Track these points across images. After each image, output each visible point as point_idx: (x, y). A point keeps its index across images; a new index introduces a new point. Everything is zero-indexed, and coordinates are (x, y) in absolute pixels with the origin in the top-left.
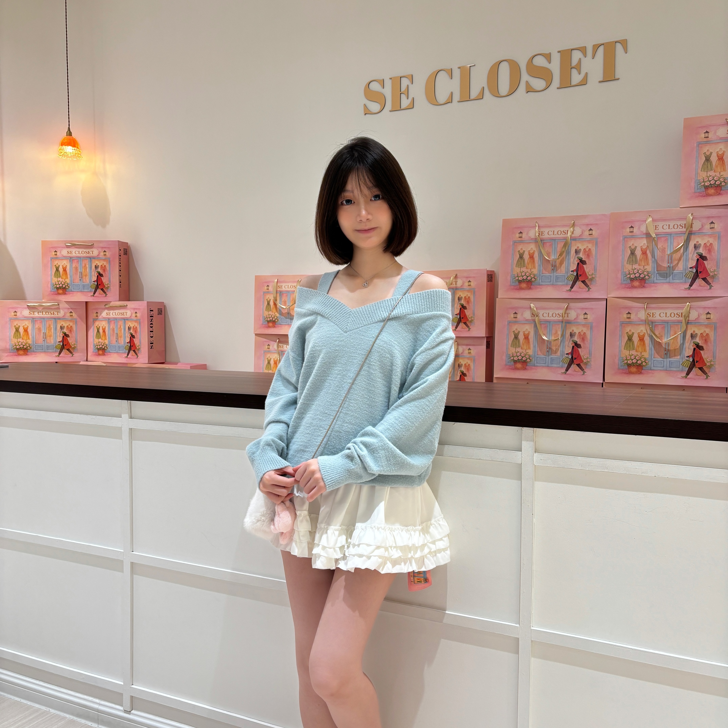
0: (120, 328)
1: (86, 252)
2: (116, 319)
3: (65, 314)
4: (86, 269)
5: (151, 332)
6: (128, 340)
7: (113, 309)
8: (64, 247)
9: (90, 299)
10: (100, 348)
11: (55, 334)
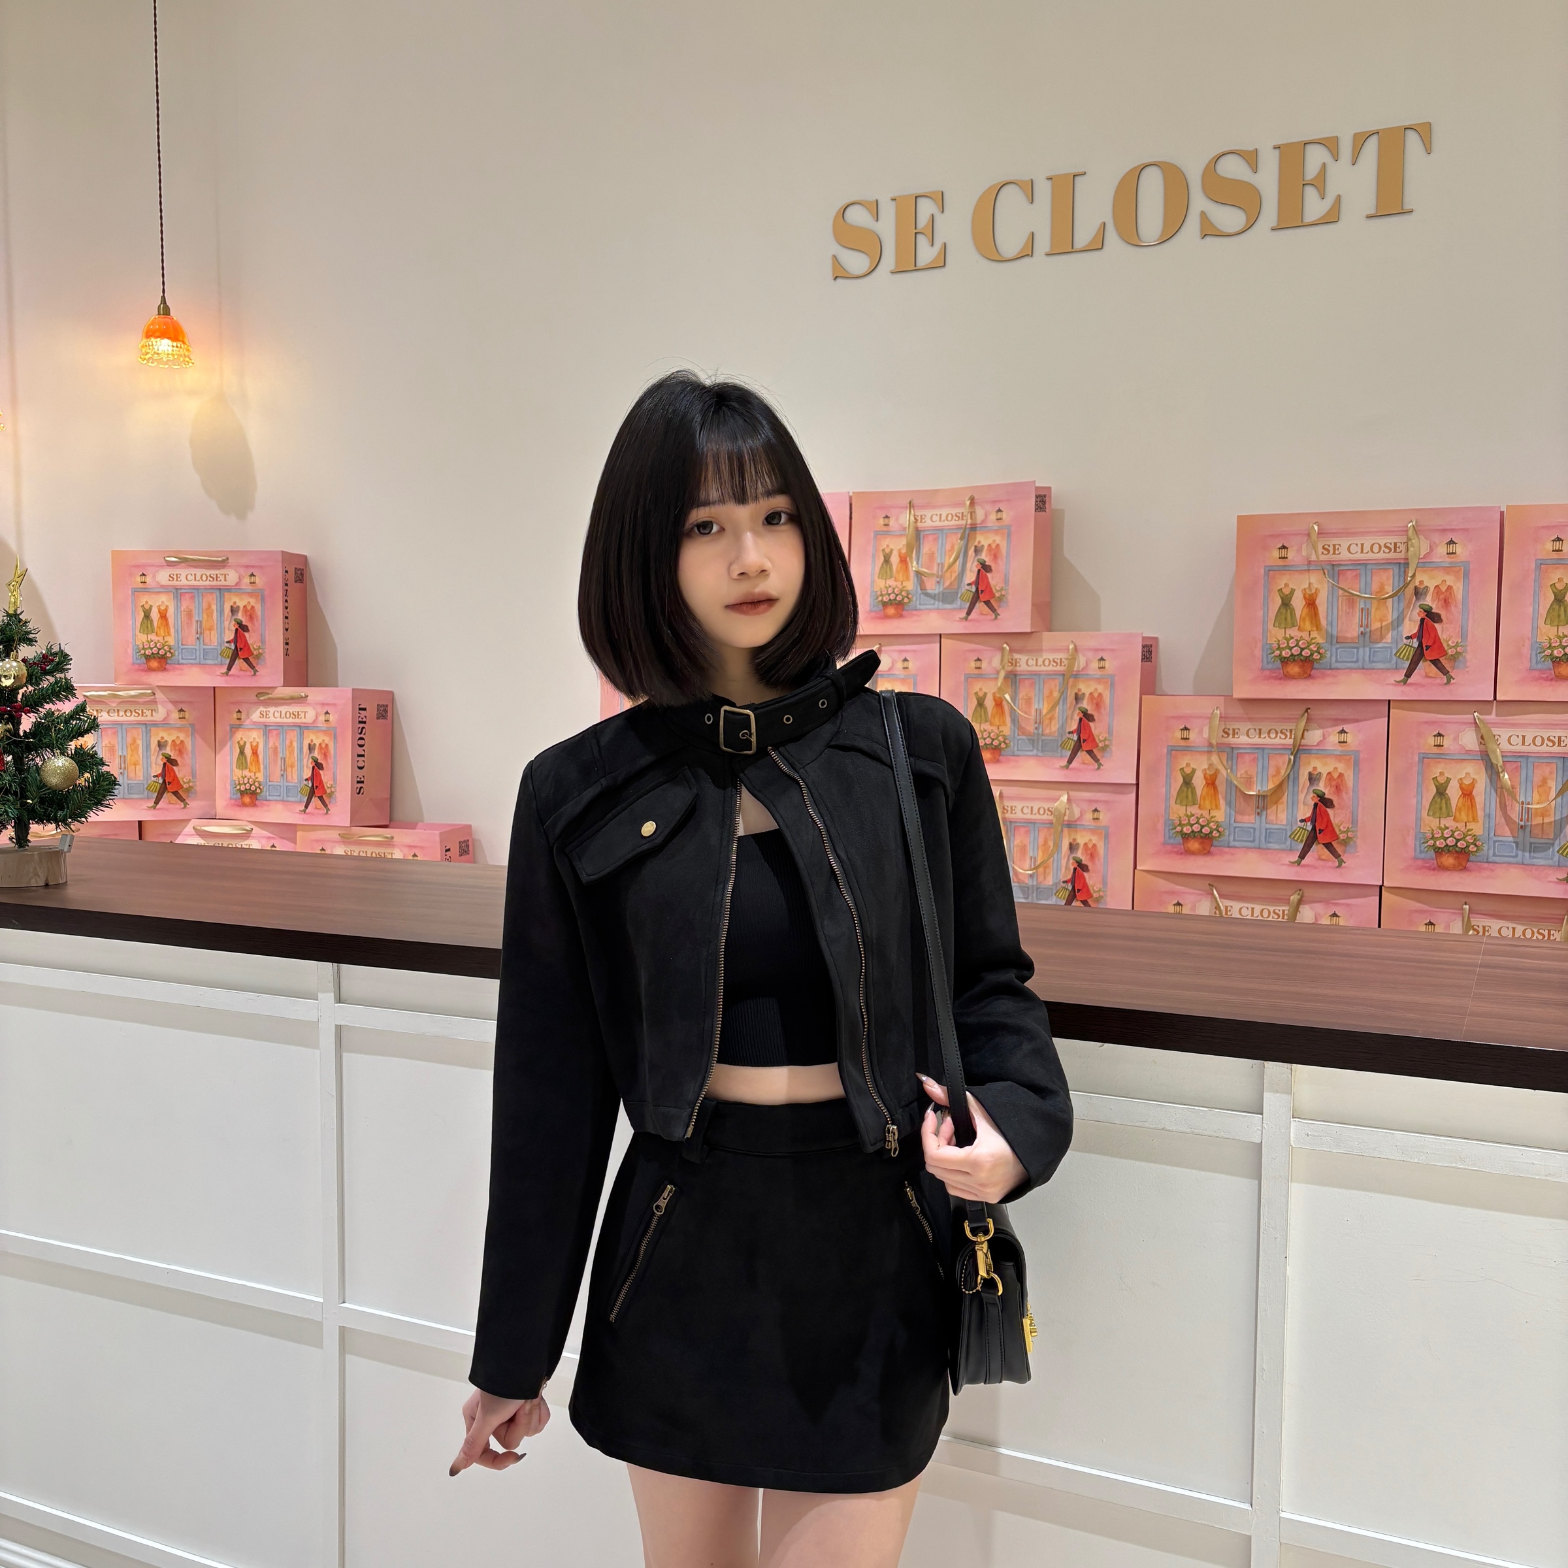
0: (290, 746)
1: (211, 577)
2: (280, 726)
3: (167, 714)
5: (359, 756)
6: (308, 773)
7: (276, 705)
8: (162, 566)
9: (219, 682)
10: (246, 789)
11: (145, 759)
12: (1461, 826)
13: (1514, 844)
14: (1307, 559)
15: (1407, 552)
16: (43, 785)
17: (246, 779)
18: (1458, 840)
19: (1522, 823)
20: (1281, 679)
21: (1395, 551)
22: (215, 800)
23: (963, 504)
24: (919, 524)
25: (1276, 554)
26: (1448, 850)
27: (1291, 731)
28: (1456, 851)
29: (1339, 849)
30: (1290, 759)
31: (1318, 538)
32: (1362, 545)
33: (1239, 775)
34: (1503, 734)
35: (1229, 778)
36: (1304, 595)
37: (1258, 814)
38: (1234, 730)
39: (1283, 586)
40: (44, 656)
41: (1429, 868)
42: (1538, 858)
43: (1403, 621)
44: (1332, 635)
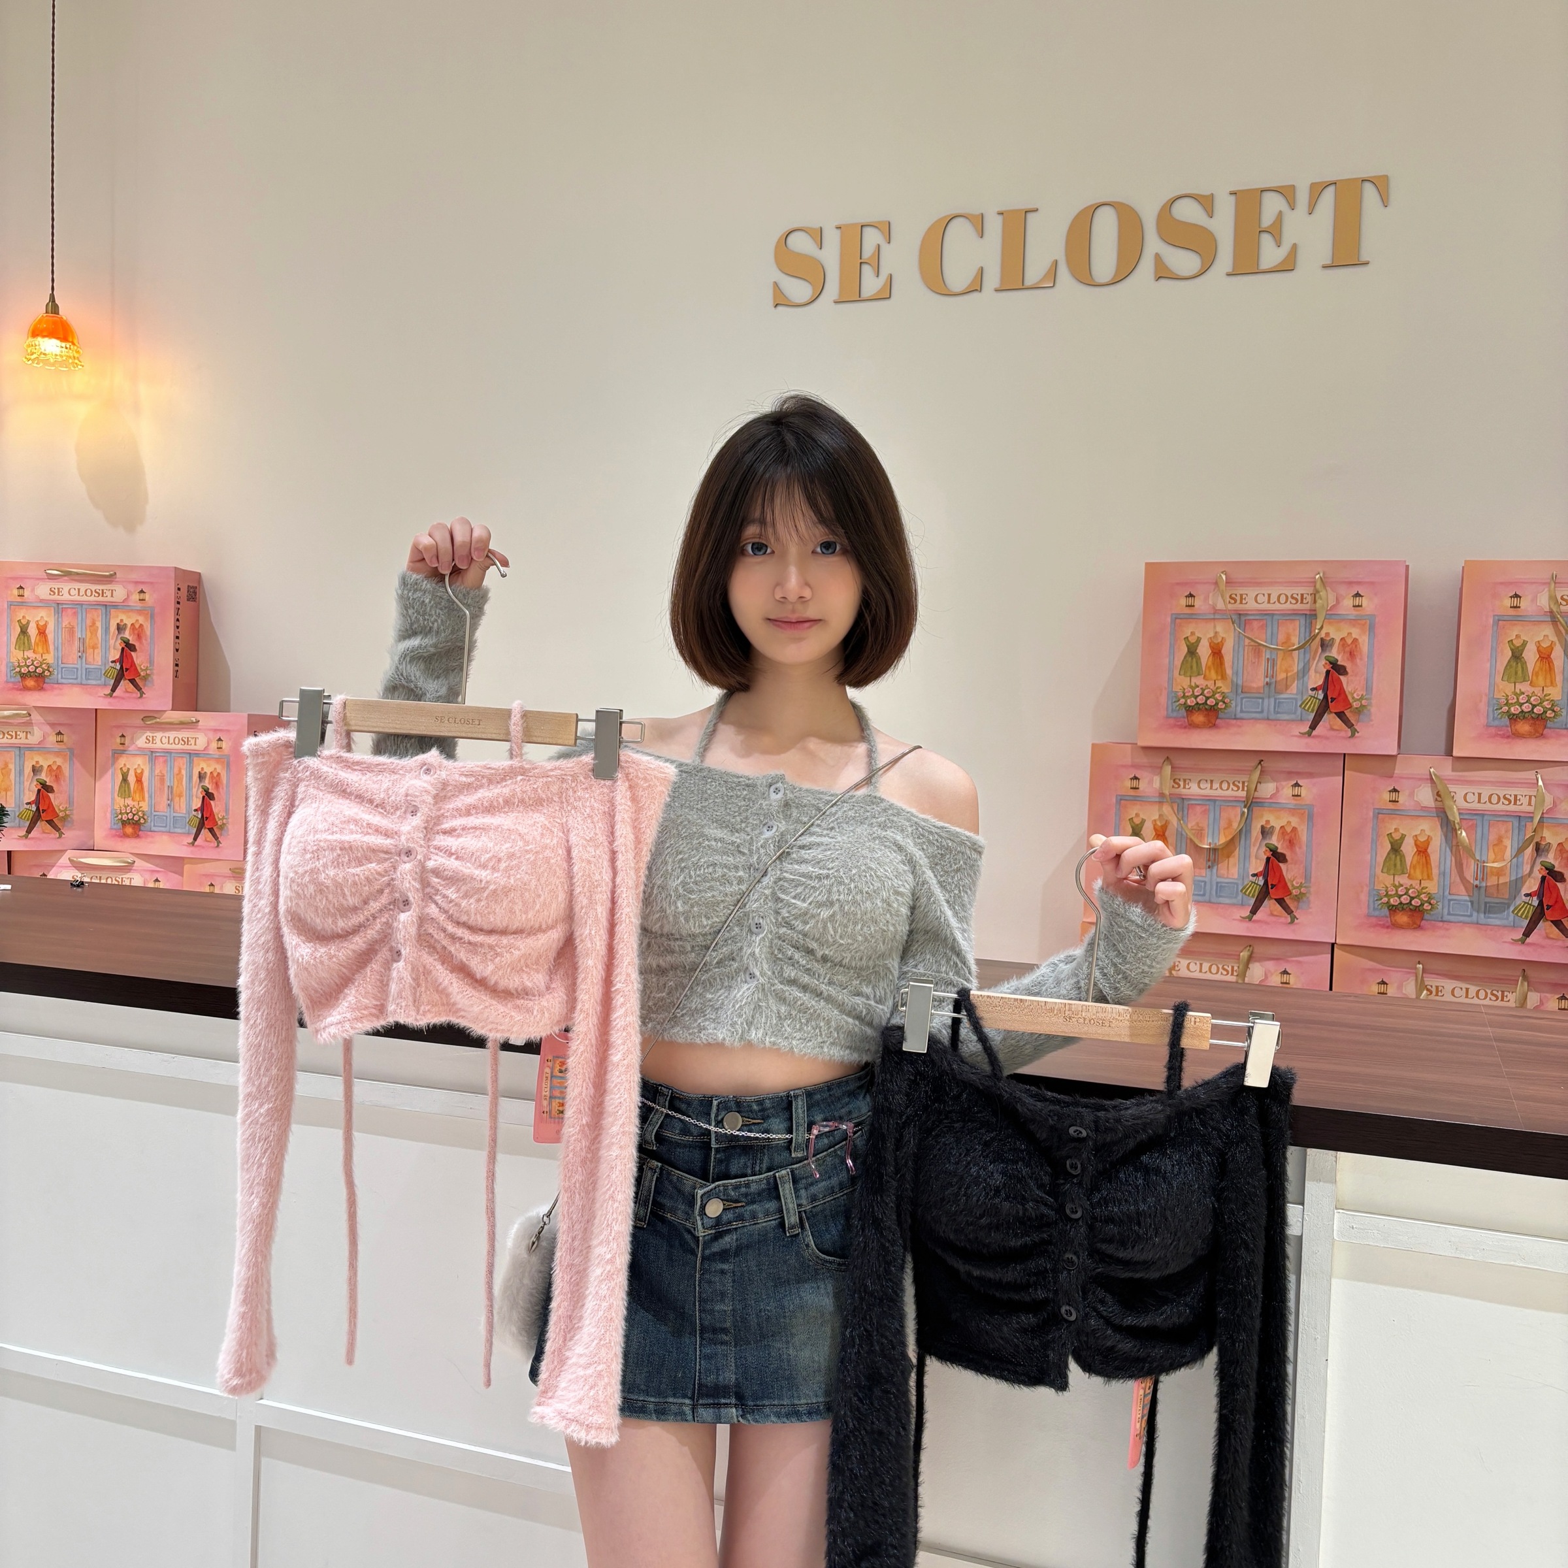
0: (178, 774)
1: (96, 592)
2: (168, 752)
3: (44, 736)
4: (96, 630)
7: (164, 730)
8: (43, 579)
9: (101, 704)
10: (128, 819)
11: (17, 785)
12: (1415, 883)
13: (1469, 904)
14: (1214, 608)
15: (1315, 602)
17: (128, 808)
18: (1412, 898)
19: (1477, 883)
20: (1186, 727)
21: (1302, 602)
22: (94, 830)
25: (1183, 602)
26: (1403, 908)
27: (1244, 783)
28: (1410, 909)
29: (1292, 906)
30: (1243, 813)
31: (1225, 587)
32: (1270, 594)
33: (1190, 826)
34: (1458, 791)
35: (1183, 829)
36: (1210, 644)
37: (1212, 867)
38: (1184, 780)
39: (1189, 634)
41: (1383, 928)
42: (1496, 918)
43: (1308, 673)
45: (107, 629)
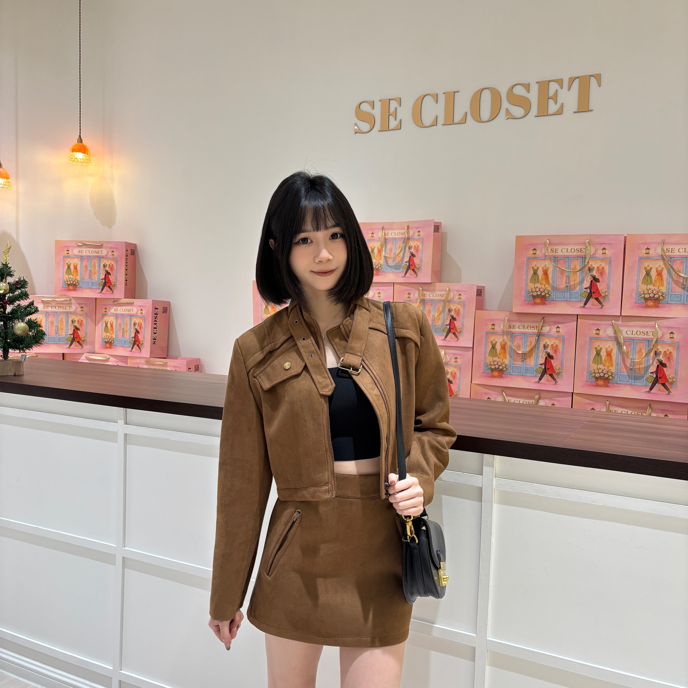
0: (126, 323)
1: (95, 252)
2: (123, 315)
3: (76, 308)
4: (96, 267)
5: (154, 328)
6: (133, 335)
7: (121, 306)
8: (76, 247)
9: (98, 296)
10: (108, 341)
11: (66, 327)
12: (606, 368)
13: (628, 376)
14: (544, 254)
15: (586, 252)
16: (14, 334)
17: (108, 337)
18: (605, 374)
19: (631, 368)
20: (532, 305)
21: (581, 252)
22: (95, 346)
23: (403, 229)
24: (386, 237)
25: (532, 252)
26: (601, 378)
27: (537, 327)
28: (604, 378)
29: (556, 377)
30: (536, 339)
31: (549, 245)
32: (567, 249)
33: (515, 344)
34: (624, 330)
35: (511, 346)
36: (543, 270)
37: (522, 361)
38: (513, 326)
39: (534, 266)
40: (17, 282)
41: (593, 386)
42: (638, 382)
43: (584, 281)
44: (554, 287)
45: (100, 266)
